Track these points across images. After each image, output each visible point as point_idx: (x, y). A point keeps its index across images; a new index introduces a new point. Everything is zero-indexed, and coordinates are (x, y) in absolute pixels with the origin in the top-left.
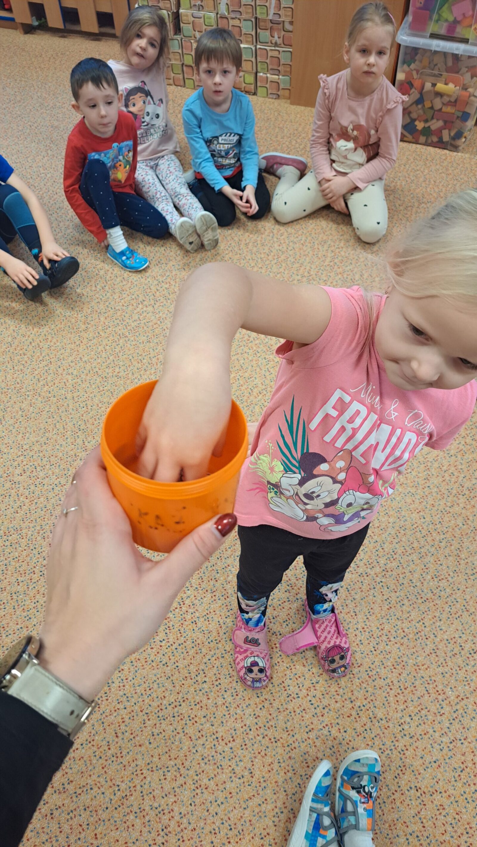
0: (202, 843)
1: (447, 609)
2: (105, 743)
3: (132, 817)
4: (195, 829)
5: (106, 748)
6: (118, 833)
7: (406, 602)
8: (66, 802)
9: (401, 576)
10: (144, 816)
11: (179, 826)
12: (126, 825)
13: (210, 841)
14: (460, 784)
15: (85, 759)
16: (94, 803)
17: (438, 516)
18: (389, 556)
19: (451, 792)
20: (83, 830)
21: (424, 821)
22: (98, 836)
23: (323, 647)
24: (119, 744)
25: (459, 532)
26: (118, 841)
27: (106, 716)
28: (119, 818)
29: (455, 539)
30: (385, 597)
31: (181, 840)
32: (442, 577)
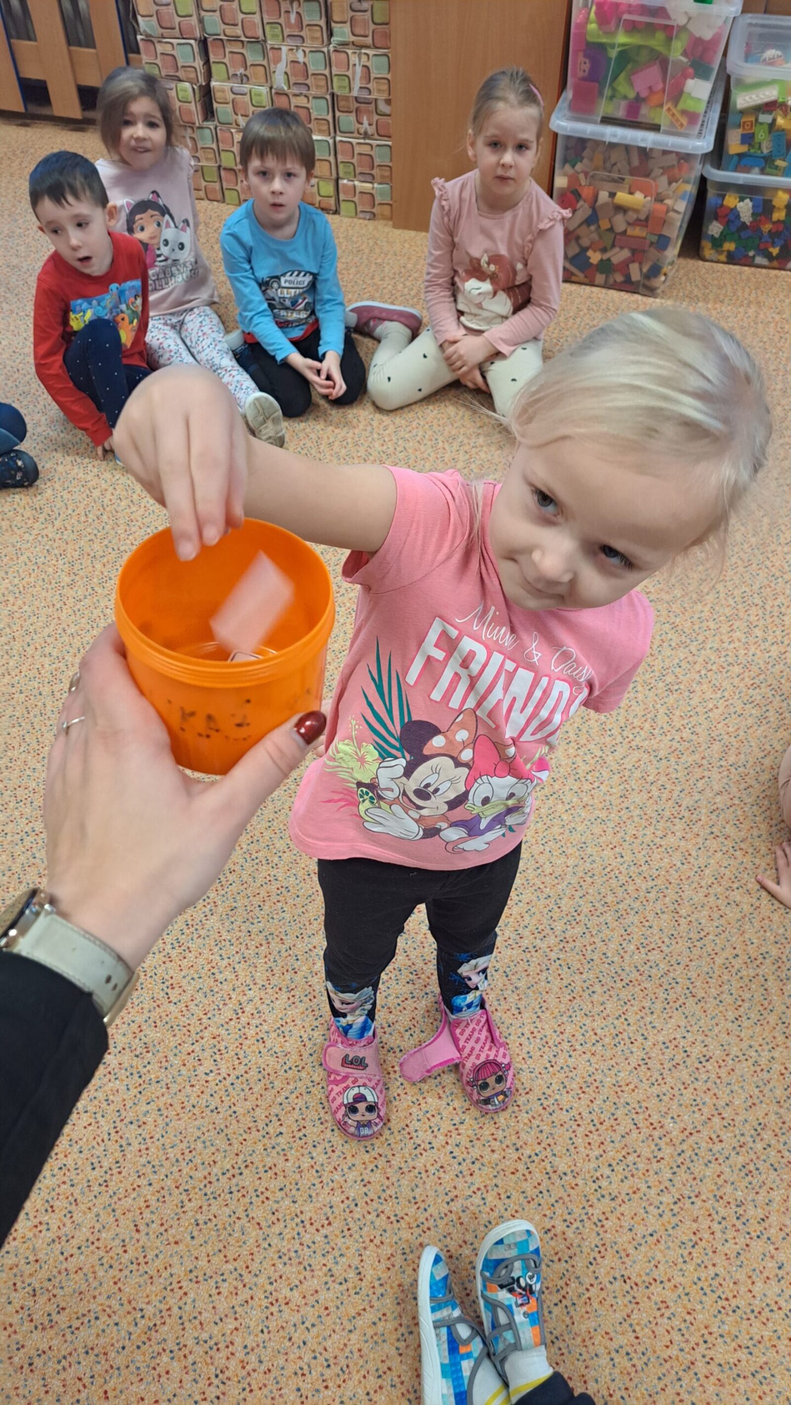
0: (283, 1391)
1: (662, 995)
2: (117, 1242)
3: (165, 1358)
4: (269, 1370)
5: (120, 1250)
6: (143, 1387)
7: (597, 988)
8: (54, 1343)
9: (589, 948)
10: (185, 1356)
11: (243, 1368)
12: (155, 1373)
13: (295, 1387)
14: (691, 1267)
15: (85, 1270)
16: (102, 1341)
17: (643, 853)
18: (570, 918)
19: (678, 1279)
20: (84, 1386)
21: (638, 1328)
22: (109, 1394)
23: (469, 1065)
24: (141, 1243)
25: (676, 876)
26: (142, 1399)
27: (119, 1199)
28: (144, 1361)
29: (670, 887)
30: (565, 982)
31: (248, 1389)
32: (653, 946)
